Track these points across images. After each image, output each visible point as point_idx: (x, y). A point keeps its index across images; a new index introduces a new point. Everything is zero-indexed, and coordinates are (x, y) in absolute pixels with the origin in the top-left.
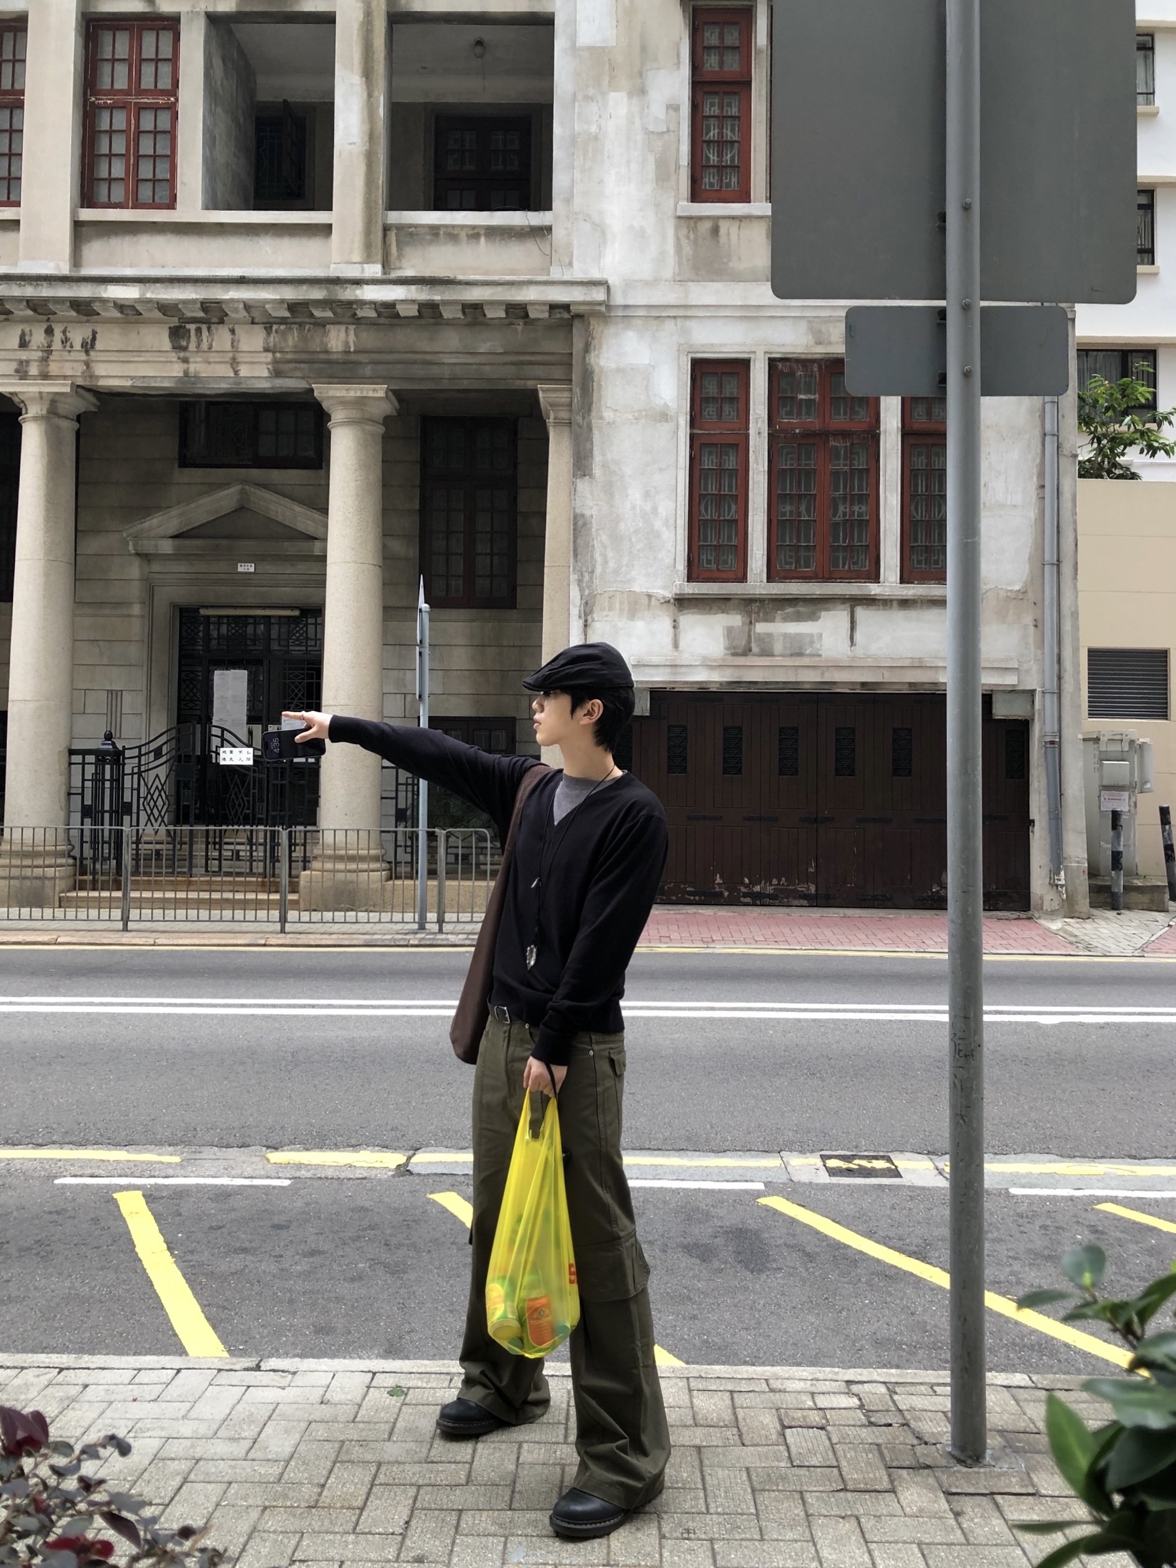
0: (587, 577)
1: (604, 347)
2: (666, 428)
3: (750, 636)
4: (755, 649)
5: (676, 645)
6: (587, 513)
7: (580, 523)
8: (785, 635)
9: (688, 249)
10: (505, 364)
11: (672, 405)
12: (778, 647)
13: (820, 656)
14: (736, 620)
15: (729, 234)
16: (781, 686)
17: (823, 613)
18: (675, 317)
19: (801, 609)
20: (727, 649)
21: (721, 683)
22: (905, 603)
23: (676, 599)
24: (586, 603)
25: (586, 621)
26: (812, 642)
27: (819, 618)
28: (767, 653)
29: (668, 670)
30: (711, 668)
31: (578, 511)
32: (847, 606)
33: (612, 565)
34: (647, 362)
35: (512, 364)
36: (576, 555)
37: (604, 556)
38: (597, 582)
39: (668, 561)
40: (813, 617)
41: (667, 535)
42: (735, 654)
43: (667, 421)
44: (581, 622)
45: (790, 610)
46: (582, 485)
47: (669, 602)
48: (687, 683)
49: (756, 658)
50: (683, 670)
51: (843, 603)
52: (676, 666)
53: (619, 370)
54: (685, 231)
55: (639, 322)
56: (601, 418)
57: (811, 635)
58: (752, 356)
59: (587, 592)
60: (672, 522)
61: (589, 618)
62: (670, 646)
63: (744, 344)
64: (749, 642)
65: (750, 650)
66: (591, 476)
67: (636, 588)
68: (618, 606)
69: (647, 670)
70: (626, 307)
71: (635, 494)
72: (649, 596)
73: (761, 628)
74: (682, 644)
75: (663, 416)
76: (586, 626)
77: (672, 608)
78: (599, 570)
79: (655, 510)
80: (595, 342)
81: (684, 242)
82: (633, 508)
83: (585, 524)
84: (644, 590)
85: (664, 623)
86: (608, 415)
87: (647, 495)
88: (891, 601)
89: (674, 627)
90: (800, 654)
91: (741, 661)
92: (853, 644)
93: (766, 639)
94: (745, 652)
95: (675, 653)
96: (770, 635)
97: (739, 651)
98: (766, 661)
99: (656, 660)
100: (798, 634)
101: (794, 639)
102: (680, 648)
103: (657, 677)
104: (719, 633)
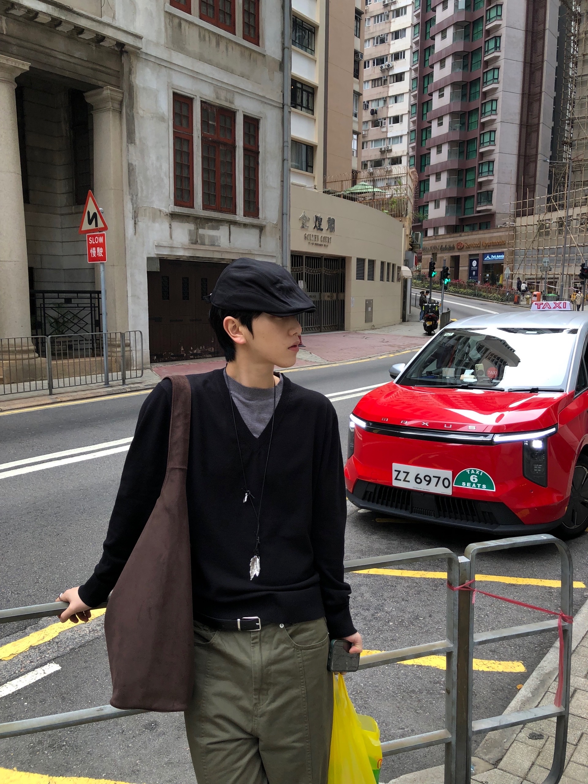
0: (135, 198)
1: (137, 73)
2: (164, 125)
3: (197, 235)
4: (199, 241)
5: (171, 237)
6: (134, 163)
7: (131, 168)
8: (209, 236)
9: (170, 32)
10: (88, 68)
11: (166, 113)
12: (207, 242)
13: (220, 246)
14: (192, 226)
15: (185, 30)
16: (207, 259)
17: (221, 227)
18: (166, 67)
19: (213, 224)
20: (190, 240)
21: (187, 257)
22: (245, 225)
23: (170, 214)
24: (135, 212)
25: (135, 221)
26: (217, 240)
27: (219, 229)
28: (203, 244)
29: (169, 249)
30: (185, 249)
31: (130, 162)
32: (228, 224)
33: (145, 193)
34: (155, 88)
35: (92, 69)
36: (130, 186)
37: (142, 188)
38: (139, 201)
39: (167, 194)
40: (217, 228)
41: (166, 181)
42: (192, 243)
43: (164, 122)
44: (133, 221)
45: (210, 224)
46: (131, 148)
47: (167, 215)
48: (175, 256)
49: (199, 246)
50: (175, 249)
51: (227, 223)
52: (172, 247)
53: (144, 88)
54: (168, 20)
55: (151, 64)
56: (138, 113)
57: (217, 236)
58: (195, 97)
59: (135, 206)
60: (168, 174)
61: (136, 219)
62: (169, 237)
63: (192, 90)
64: (197, 238)
65: (197, 242)
66: (135, 144)
67: (155, 207)
68: (148, 214)
69: (161, 248)
70: (146, 54)
71: (153, 157)
72: (160, 211)
73: (201, 231)
74: (173, 237)
75: (162, 119)
76: (135, 223)
77: (169, 218)
78: (139, 195)
79: (161, 166)
80: (133, 69)
81: (168, 26)
82: (153, 164)
83: (133, 169)
84: (158, 208)
85: (166, 225)
86: (141, 112)
87: (158, 159)
88: (241, 224)
89: (170, 228)
90: (214, 245)
91: (195, 246)
92: (230, 242)
93: (202, 237)
94: (196, 243)
95: (171, 241)
96: (204, 235)
97: (194, 242)
98: (203, 247)
99: (165, 244)
100: (213, 236)
101: (212, 238)
102: (173, 239)
103: (165, 252)
104: (186, 232)
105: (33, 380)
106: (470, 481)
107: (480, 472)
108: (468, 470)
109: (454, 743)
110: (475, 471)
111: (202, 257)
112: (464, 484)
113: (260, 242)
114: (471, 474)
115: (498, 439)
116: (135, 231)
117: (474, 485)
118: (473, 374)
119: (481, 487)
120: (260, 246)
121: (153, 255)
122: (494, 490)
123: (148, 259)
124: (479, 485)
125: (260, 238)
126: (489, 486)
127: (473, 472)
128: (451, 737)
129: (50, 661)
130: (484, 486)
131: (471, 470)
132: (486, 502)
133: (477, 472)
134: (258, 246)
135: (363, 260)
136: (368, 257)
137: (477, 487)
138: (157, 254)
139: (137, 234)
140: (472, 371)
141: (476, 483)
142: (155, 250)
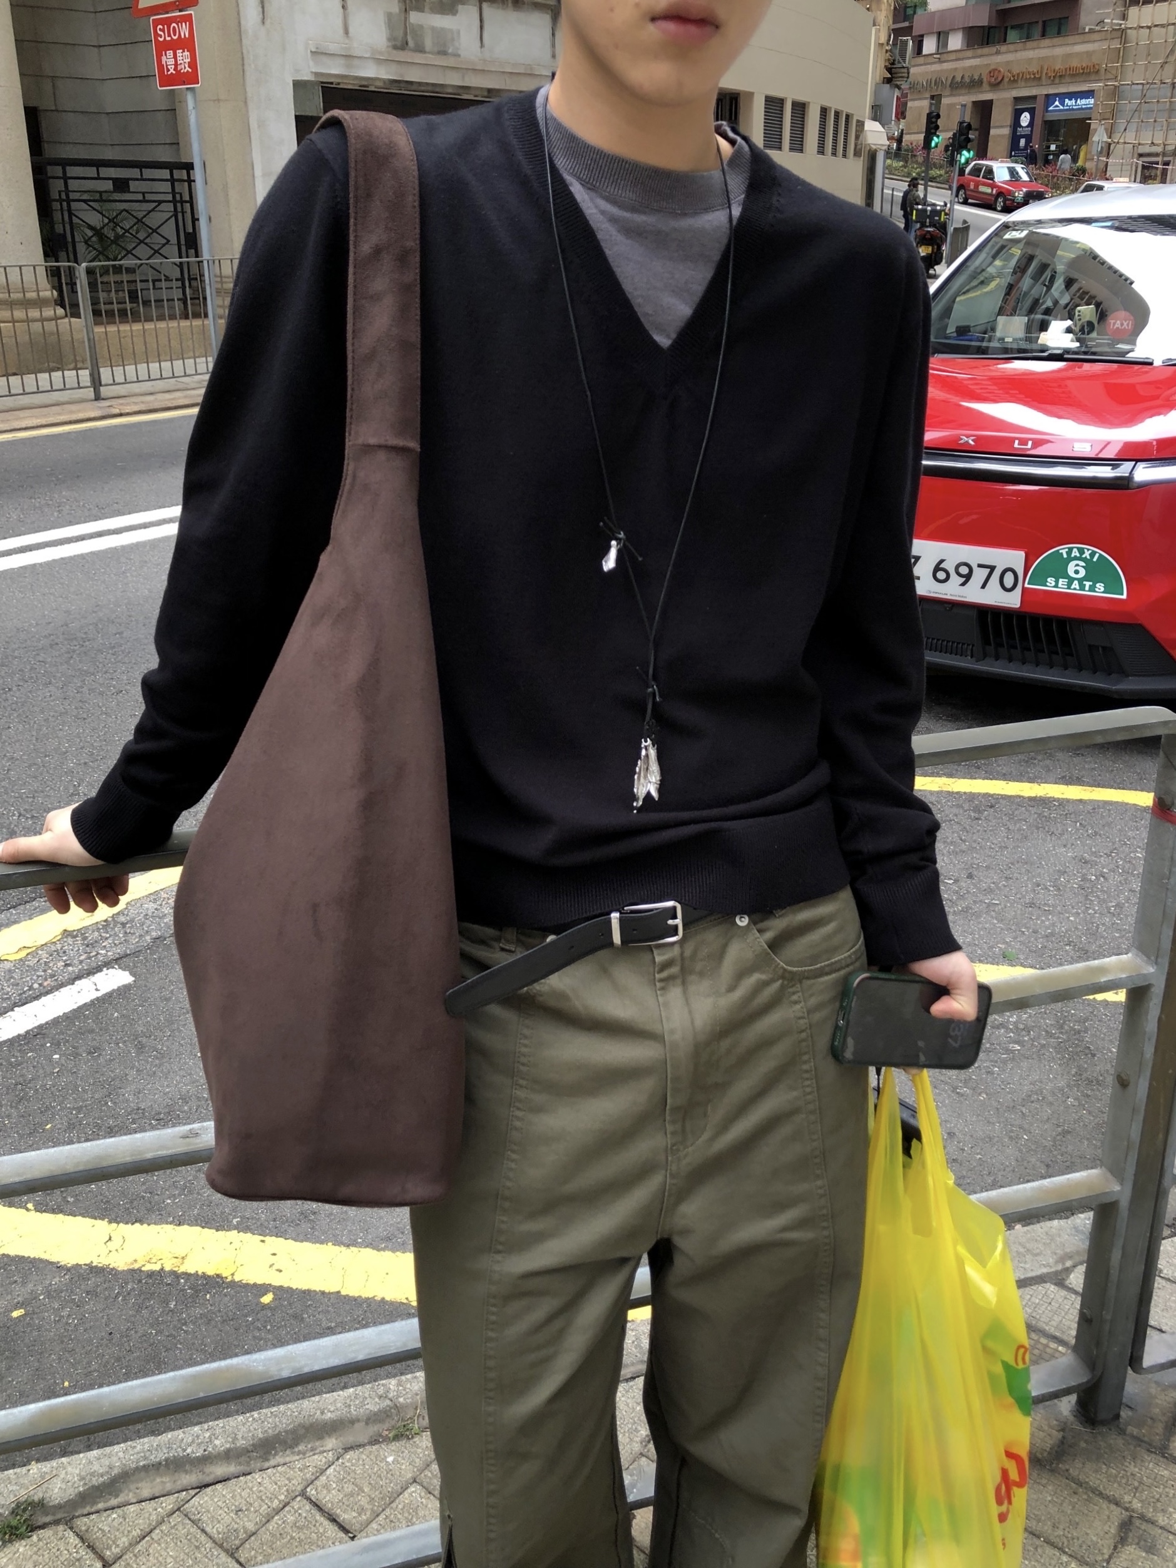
3: (406, 27)
4: (411, 44)
5: (346, 32)
8: (433, 29)
12: (428, 44)
13: (459, 56)
14: (393, 4)
16: (430, 88)
17: (460, 7)
20: (389, 40)
21: (384, 81)
26: (453, 40)
27: (457, 12)
28: (420, 49)
29: (342, 61)
30: (379, 61)
40: (453, 11)
42: (395, 47)
48: (357, 78)
49: (410, 54)
50: (356, 62)
52: (349, 56)
57: (451, 31)
62: (341, 31)
64: (406, 34)
65: (407, 44)
69: (325, 59)
73: (415, 17)
74: (351, 30)
89: (343, 7)
90: (443, 53)
91: (401, 55)
92: (482, 45)
93: (417, 32)
94: (403, 46)
95: (347, 41)
96: (421, 27)
97: (399, 44)
98: (418, 58)
99: (333, 48)
100: (442, 29)
101: (438, 33)
102: (350, 35)
103: (334, 69)
104: (381, 19)
105: (58, 369)
106: (1067, 576)
107: (1093, 554)
108: (1063, 550)
109: (1124, 1203)
110: (1081, 551)
111: (420, 84)
112: (1051, 581)
113: (553, 45)
114: (1070, 559)
115: (1144, 473)
116: (263, 12)
117: (1076, 584)
118: (1069, 330)
119: (1092, 589)
120: (554, 56)
121: (307, 76)
122: (1124, 597)
123: (297, 85)
124: (1088, 584)
125: (553, 35)
126: (1112, 585)
127: (1075, 553)
128: (1118, 1189)
129: (108, 964)
130: (1100, 587)
131: (1070, 550)
132: (1100, 624)
133: (1087, 554)
134: (549, 55)
135: (781, 102)
136: (790, 94)
137: (1082, 587)
138: (316, 74)
139: (268, 22)
140: (1069, 323)
141: (1080, 581)
142: (311, 63)
